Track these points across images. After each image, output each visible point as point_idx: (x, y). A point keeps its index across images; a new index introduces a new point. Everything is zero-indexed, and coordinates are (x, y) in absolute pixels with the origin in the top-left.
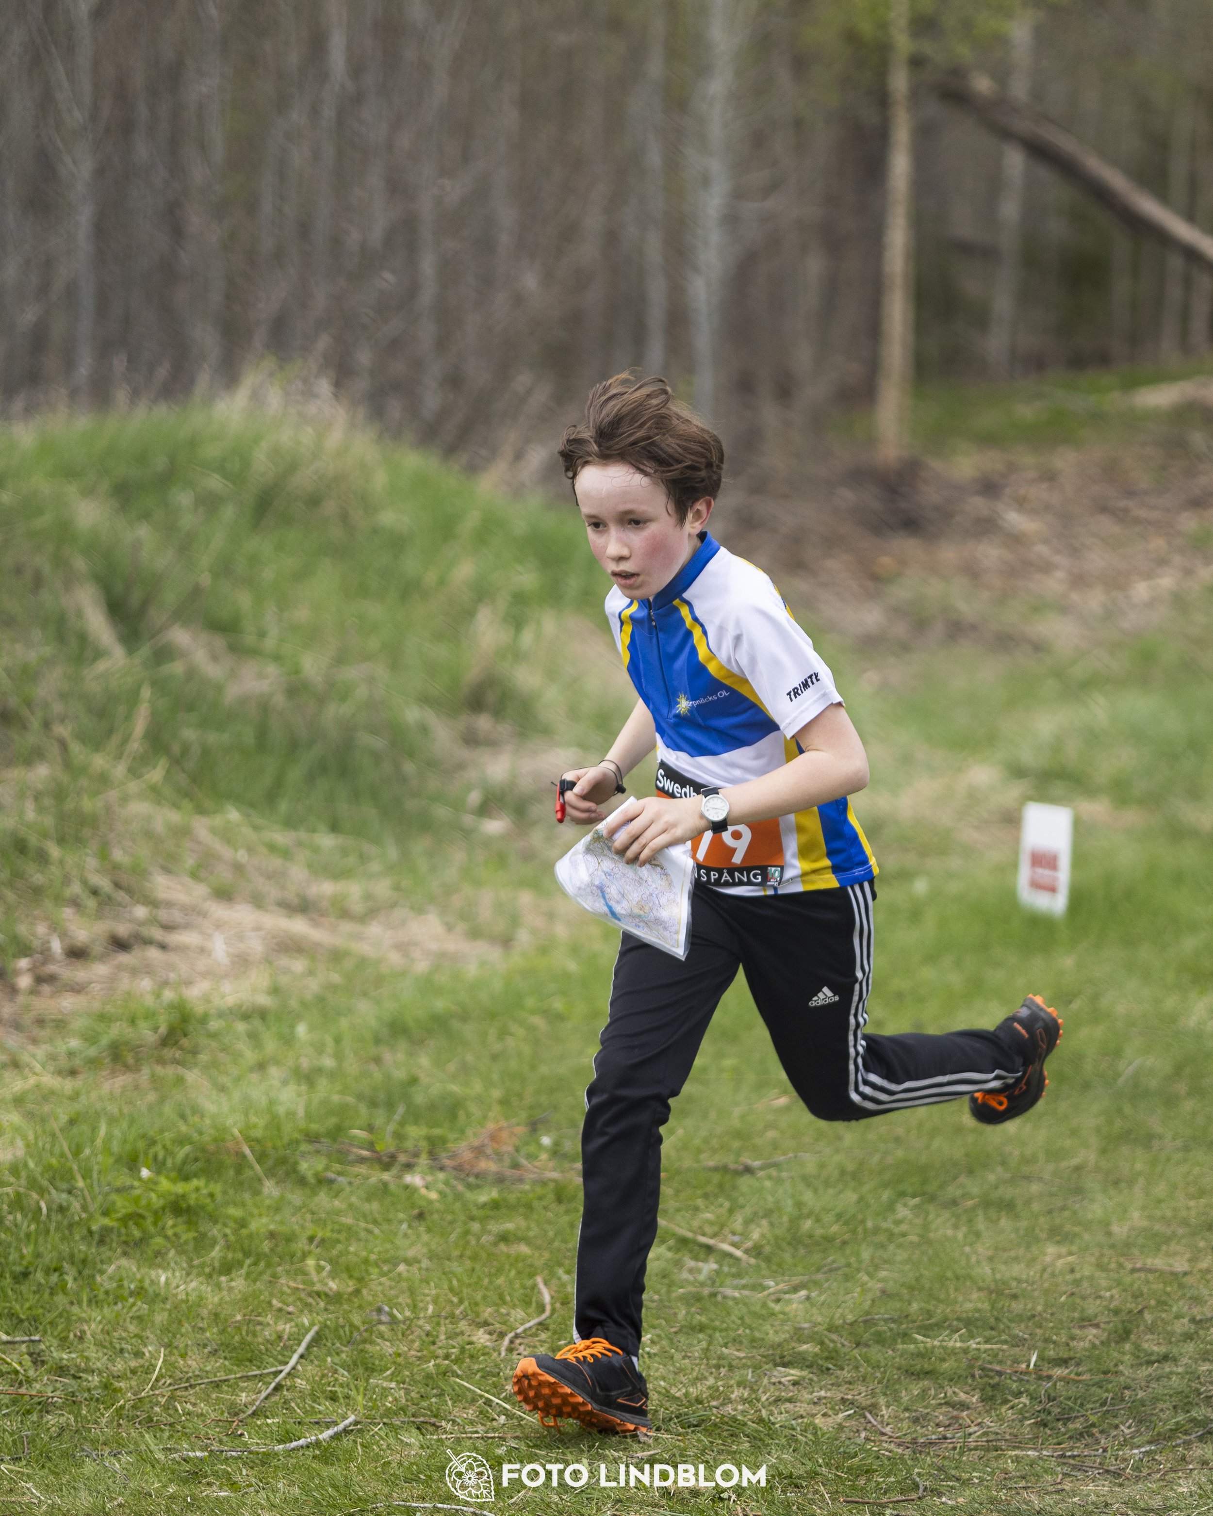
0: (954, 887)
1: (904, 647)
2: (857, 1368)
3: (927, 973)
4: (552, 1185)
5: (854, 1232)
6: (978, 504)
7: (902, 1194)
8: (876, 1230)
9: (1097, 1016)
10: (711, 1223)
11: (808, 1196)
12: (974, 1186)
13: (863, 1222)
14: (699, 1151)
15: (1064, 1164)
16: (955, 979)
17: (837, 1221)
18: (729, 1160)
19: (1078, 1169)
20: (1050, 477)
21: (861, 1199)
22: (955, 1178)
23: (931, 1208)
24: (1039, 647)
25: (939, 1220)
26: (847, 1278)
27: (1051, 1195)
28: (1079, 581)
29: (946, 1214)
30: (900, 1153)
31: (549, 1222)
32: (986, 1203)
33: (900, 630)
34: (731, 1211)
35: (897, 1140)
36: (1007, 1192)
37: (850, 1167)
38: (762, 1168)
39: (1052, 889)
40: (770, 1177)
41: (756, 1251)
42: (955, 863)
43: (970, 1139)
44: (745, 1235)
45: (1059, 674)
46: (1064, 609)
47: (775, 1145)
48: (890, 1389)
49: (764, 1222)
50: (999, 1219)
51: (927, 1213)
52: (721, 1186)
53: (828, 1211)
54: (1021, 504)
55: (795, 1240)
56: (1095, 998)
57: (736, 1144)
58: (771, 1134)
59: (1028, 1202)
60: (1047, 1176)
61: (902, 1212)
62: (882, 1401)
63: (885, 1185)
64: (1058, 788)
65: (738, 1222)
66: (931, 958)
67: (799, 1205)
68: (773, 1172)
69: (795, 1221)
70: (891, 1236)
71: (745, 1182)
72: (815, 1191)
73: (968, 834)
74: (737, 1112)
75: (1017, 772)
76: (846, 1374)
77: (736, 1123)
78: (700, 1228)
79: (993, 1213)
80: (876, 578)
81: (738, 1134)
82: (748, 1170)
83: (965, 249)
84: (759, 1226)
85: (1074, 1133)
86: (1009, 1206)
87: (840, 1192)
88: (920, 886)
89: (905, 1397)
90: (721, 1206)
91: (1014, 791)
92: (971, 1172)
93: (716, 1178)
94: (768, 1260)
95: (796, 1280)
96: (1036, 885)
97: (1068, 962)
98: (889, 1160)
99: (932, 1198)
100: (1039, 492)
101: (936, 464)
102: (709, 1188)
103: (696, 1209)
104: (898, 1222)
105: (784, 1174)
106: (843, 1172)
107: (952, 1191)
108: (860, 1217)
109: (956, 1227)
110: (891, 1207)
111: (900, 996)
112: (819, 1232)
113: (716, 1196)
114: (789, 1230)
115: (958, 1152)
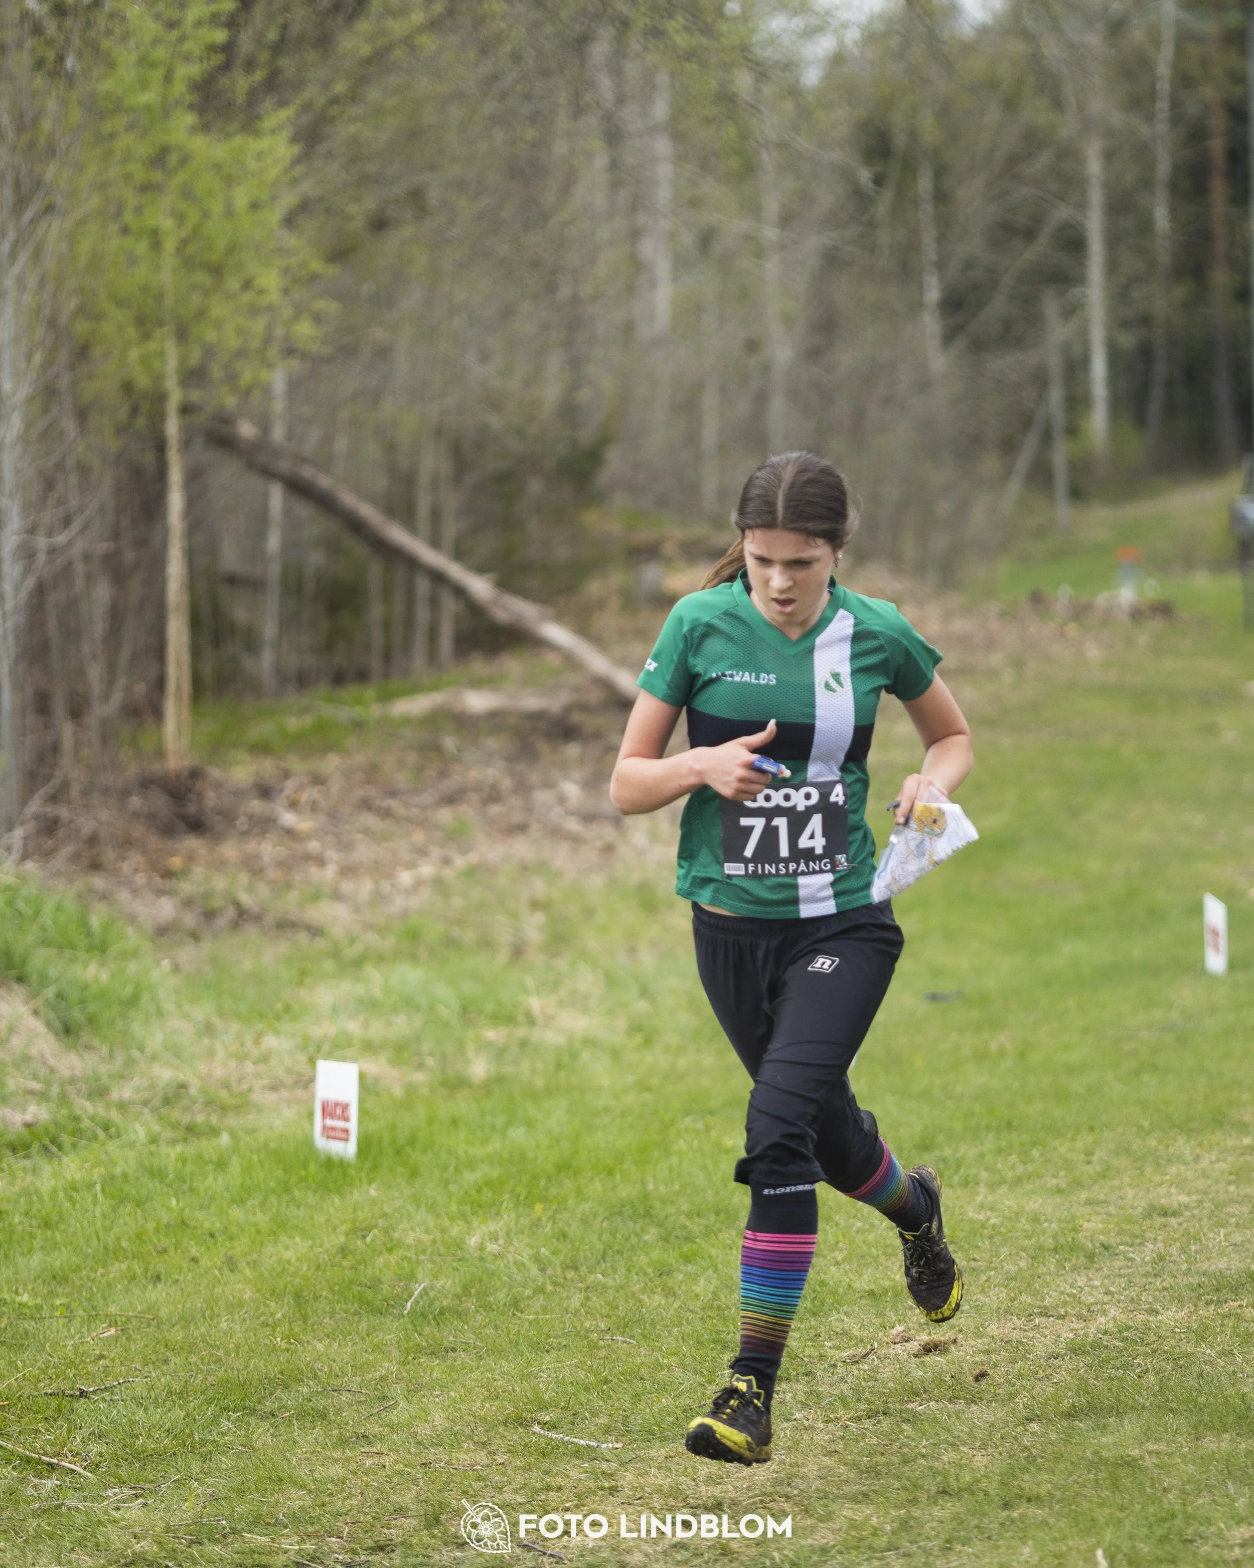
0: (254, 1140)
3: (236, 1213)
5: (183, 1445)
6: (256, 806)
7: (226, 1409)
8: (203, 1443)
9: (390, 1245)
10: (53, 1444)
12: (290, 1399)
13: (191, 1435)
14: (39, 1380)
18: (66, 1387)
19: (383, 1379)
20: (318, 780)
21: (187, 1415)
22: (271, 1394)
23: (252, 1420)
24: (315, 931)
25: (261, 1430)
28: (348, 871)
29: (266, 1425)
32: (301, 1415)
33: (190, 920)
36: (321, 1403)
37: (177, 1387)
38: (94, 1392)
39: (343, 1136)
40: (104, 1400)
42: (251, 1119)
43: (283, 1357)
45: (335, 954)
46: (337, 896)
51: (249, 1425)
53: (158, 1428)
54: (294, 805)
56: (387, 1231)
57: (72, 1372)
58: (102, 1362)
59: (339, 1411)
61: (226, 1425)
63: (209, 1402)
66: (239, 1201)
67: (131, 1423)
68: (106, 1395)
70: (217, 1446)
71: (80, 1406)
72: (146, 1410)
73: (261, 1095)
74: (70, 1343)
78: (42, 1448)
79: (307, 1422)
80: (167, 875)
81: (73, 1363)
82: (84, 1394)
83: (232, 580)
85: (376, 1348)
86: (322, 1416)
87: (169, 1410)
91: (303, 1053)
92: (286, 1387)
96: (328, 1133)
98: (211, 1379)
99: (252, 1412)
100: (310, 794)
101: (215, 773)
102: (49, 1413)
103: (38, 1431)
104: (223, 1434)
106: (170, 1393)
107: (269, 1405)
108: (188, 1431)
109: (275, 1436)
110: (215, 1421)
112: (152, 1447)
113: (55, 1420)
114: (123, 1447)
115: (273, 1371)
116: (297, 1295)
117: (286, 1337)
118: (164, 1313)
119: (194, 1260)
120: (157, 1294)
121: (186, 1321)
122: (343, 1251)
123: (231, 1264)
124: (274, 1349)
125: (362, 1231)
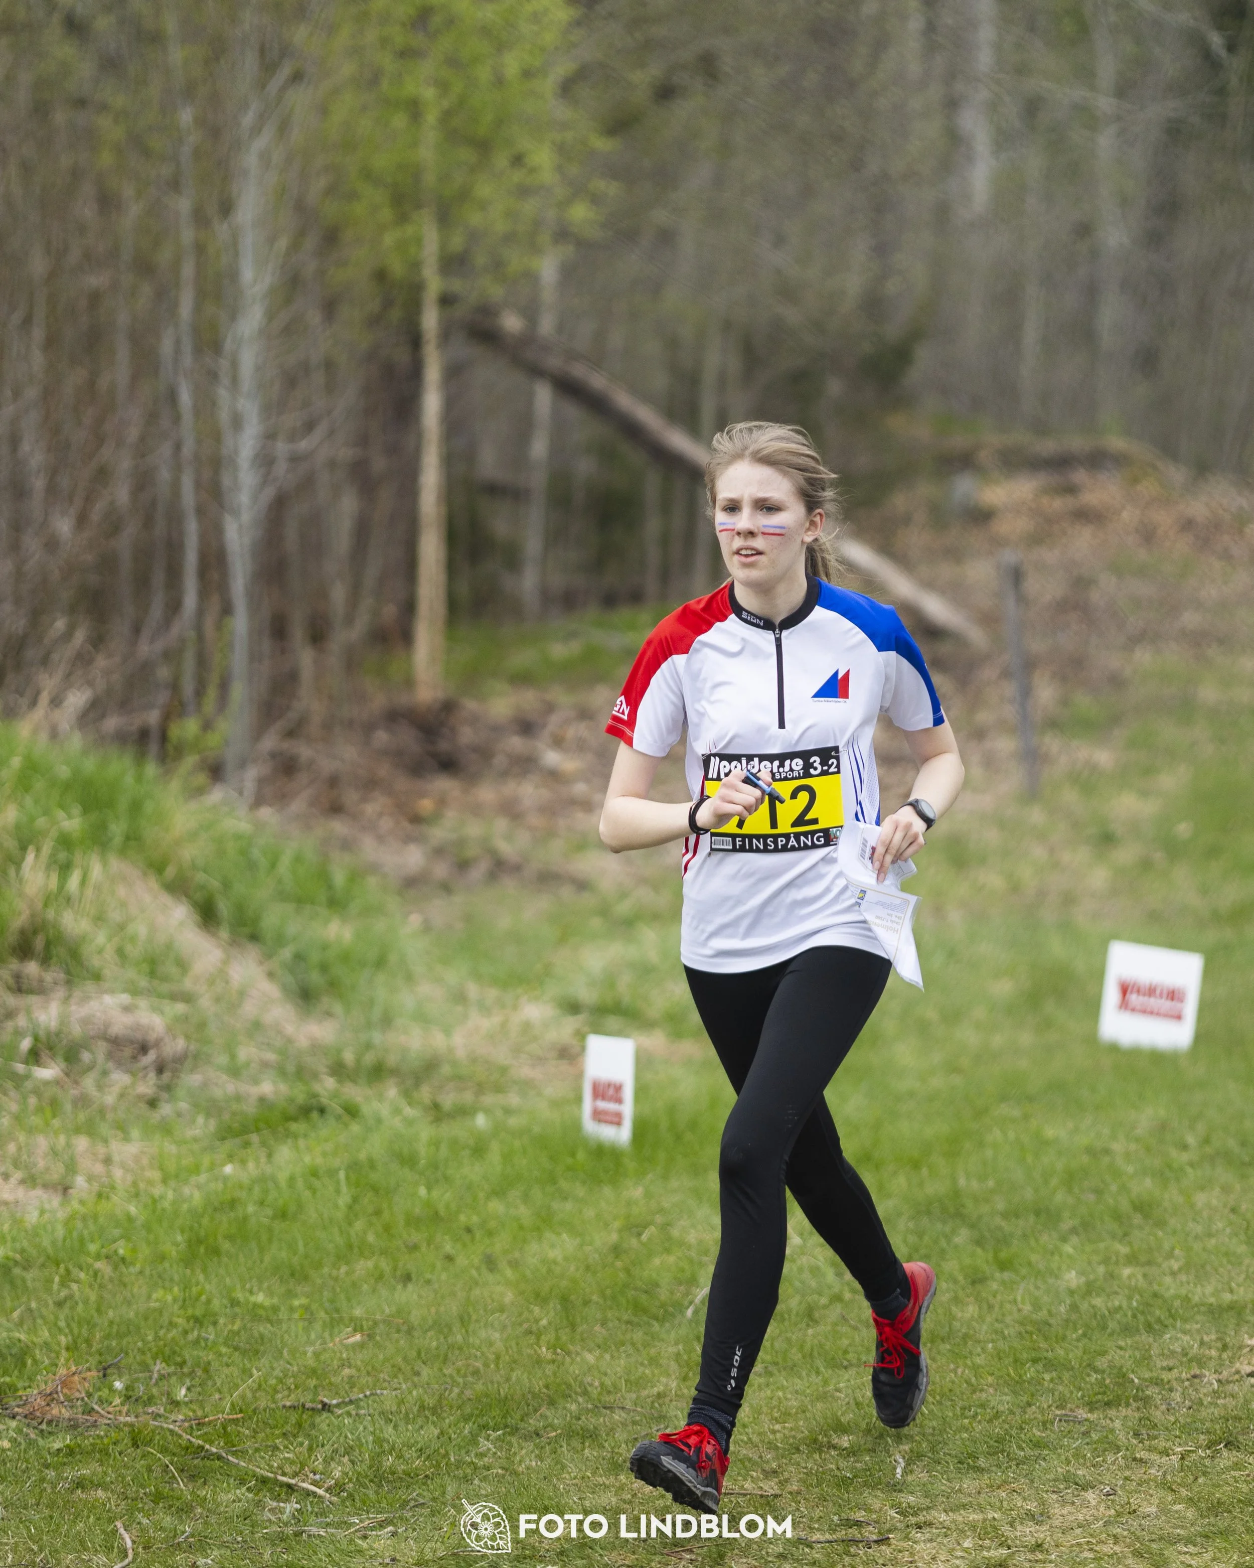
0: (513, 1122)
1: (446, 888)
3: (496, 1206)
4: (126, 1429)
5: (438, 1466)
6: (516, 743)
7: (485, 1427)
8: (459, 1464)
9: (668, 1244)
10: (292, 1463)
11: (388, 1432)
12: (555, 1417)
13: (447, 1455)
14: (276, 1391)
15: (645, 1393)
16: (524, 1212)
17: (419, 1457)
18: (306, 1399)
19: (659, 1396)
20: (586, 715)
21: (442, 1433)
22: (536, 1411)
23: (514, 1440)
24: (582, 885)
25: (524, 1451)
26: (433, 1513)
27: (634, 1423)
29: (530, 1446)
30: (479, 1387)
31: (125, 1466)
32: (570, 1434)
33: (441, 870)
34: (310, 1449)
35: (476, 1373)
36: (590, 1422)
37: (430, 1402)
38: (338, 1406)
39: (616, 1120)
40: (349, 1414)
41: (338, 1489)
42: (514, 1099)
43: (549, 1369)
44: (326, 1473)
45: (604, 911)
47: (352, 1382)
49: (346, 1459)
50: (583, 1450)
51: (511, 1445)
52: (299, 1425)
53: (410, 1447)
54: (558, 742)
55: (378, 1477)
56: (665, 1227)
57: (313, 1382)
58: (347, 1371)
59: (611, 1431)
60: (629, 1405)
61: (485, 1445)
63: (466, 1419)
64: (612, 1022)
65: (318, 1461)
66: (499, 1192)
67: (379, 1441)
68: (351, 1409)
69: (377, 1458)
70: (475, 1469)
71: (323, 1421)
72: (395, 1427)
73: (525, 1071)
74: (310, 1350)
75: (573, 1007)
77: (311, 1362)
78: (279, 1468)
79: (576, 1443)
80: (416, 819)
81: (314, 1372)
82: (325, 1407)
83: (494, 490)
84: (339, 1463)
85: (654, 1361)
86: (590, 1436)
87: (422, 1427)
88: (481, 1121)
90: (301, 1444)
91: (570, 1024)
92: (552, 1403)
93: (293, 1417)
94: (352, 1497)
95: (382, 1516)
96: (599, 1116)
97: (637, 1192)
98: (468, 1393)
99: (515, 1430)
100: (576, 731)
101: (470, 705)
102: (288, 1428)
103: (276, 1448)
104: (482, 1455)
105: (362, 1412)
106: (422, 1408)
107: (533, 1423)
108: (442, 1451)
109: (540, 1458)
110: (473, 1440)
111: (469, 1230)
112: (402, 1468)
113: (295, 1436)
114: (370, 1467)
115: (538, 1385)
116: (565, 1300)
117: (552, 1347)
118: (415, 1317)
119: (449, 1258)
120: (407, 1295)
121: (441, 1327)
122: (617, 1250)
123: (490, 1263)
124: (538, 1361)
125: (635, 1228)
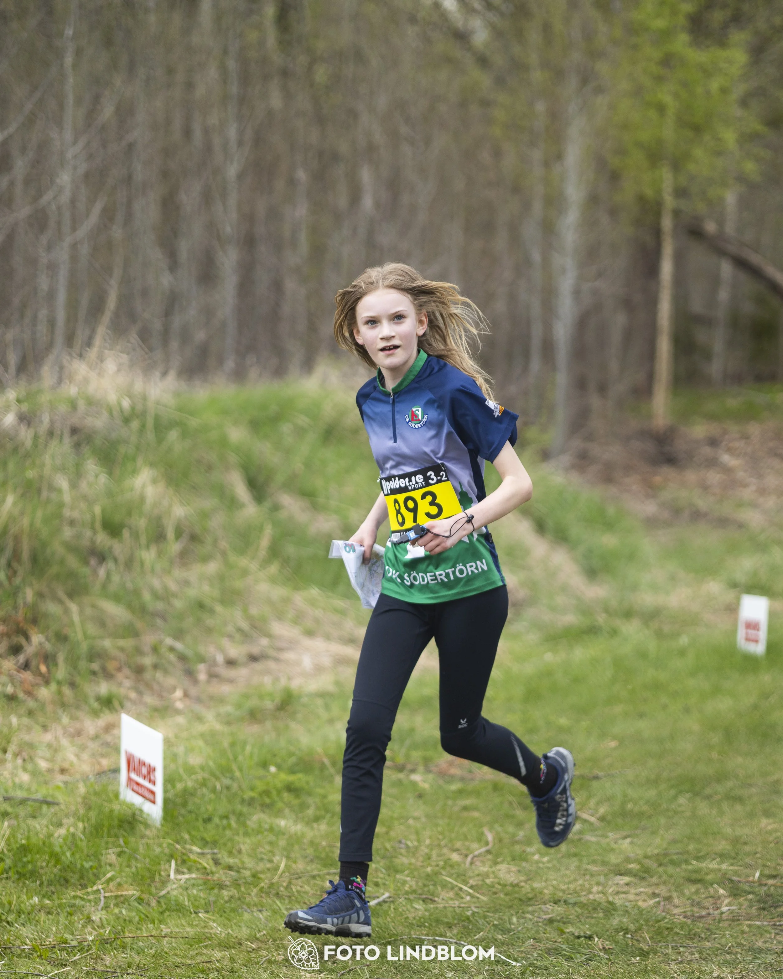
0: (702, 640)
1: (668, 524)
2: (660, 877)
3: (691, 682)
6: (707, 451)
7: (681, 792)
8: (667, 810)
11: (630, 792)
13: (660, 805)
15: (769, 779)
16: (705, 685)
20: (746, 437)
23: (697, 799)
24: (741, 526)
26: (653, 833)
27: (763, 793)
28: (762, 492)
30: (679, 771)
31: (489, 800)
32: (728, 797)
33: (666, 515)
34: (588, 797)
35: (678, 764)
36: (739, 792)
37: (653, 777)
41: (602, 819)
44: (596, 810)
45: (752, 539)
46: (754, 506)
47: (611, 766)
48: (679, 888)
49: (606, 804)
52: (582, 786)
54: (729, 450)
55: (624, 814)
57: (590, 764)
58: (608, 760)
60: (760, 785)
61: (681, 800)
62: (675, 895)
63: (672, 787)
65: (592, 803)
66: (692, 674)
67: (625, 796)
69: (624, 803)
70: (676, 812)
73: (708, 616)
74: (589, 748)
75: (734, 585)
76: (655, 880)
77: (589, 754)
82: (596, 778)
83: (698, 319)
84: (604, 805)
89: (687, 892)
90: (583, 795)
93: (579, 781)
94: (609, 823)
95: (625, 833)
96: (747, 638)
97: (766, 678)
98: (673, 774)
99: (697, 794)
101: (684, 430)
104: (680, 806)
105: (616, 781)
110: (675, 798)
111: (676, 693)
112: (637, 809)
115: (712, 771)
116: (727, 729)
118: (645, 735)
120: (640, 724)
121: (660, 740)
122: (756, 706)
123: (687, 709)
125: (766, 695)
